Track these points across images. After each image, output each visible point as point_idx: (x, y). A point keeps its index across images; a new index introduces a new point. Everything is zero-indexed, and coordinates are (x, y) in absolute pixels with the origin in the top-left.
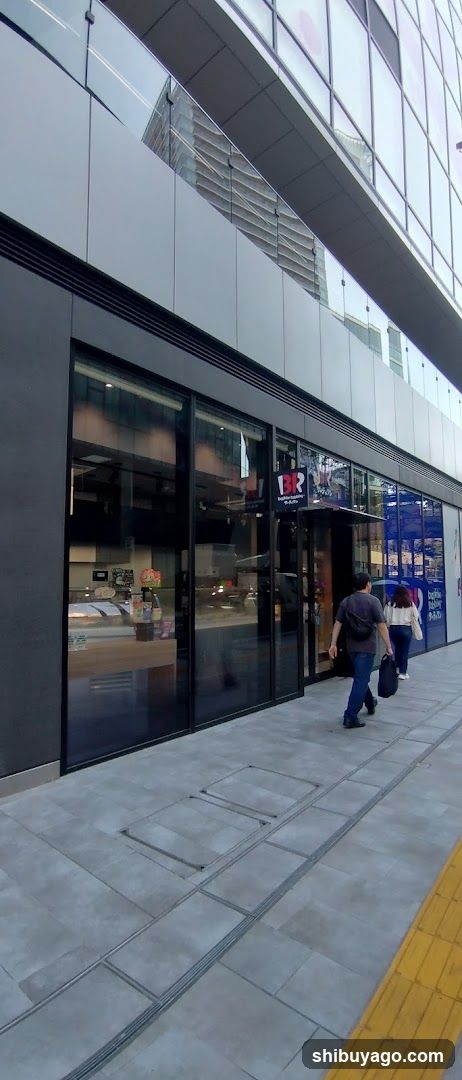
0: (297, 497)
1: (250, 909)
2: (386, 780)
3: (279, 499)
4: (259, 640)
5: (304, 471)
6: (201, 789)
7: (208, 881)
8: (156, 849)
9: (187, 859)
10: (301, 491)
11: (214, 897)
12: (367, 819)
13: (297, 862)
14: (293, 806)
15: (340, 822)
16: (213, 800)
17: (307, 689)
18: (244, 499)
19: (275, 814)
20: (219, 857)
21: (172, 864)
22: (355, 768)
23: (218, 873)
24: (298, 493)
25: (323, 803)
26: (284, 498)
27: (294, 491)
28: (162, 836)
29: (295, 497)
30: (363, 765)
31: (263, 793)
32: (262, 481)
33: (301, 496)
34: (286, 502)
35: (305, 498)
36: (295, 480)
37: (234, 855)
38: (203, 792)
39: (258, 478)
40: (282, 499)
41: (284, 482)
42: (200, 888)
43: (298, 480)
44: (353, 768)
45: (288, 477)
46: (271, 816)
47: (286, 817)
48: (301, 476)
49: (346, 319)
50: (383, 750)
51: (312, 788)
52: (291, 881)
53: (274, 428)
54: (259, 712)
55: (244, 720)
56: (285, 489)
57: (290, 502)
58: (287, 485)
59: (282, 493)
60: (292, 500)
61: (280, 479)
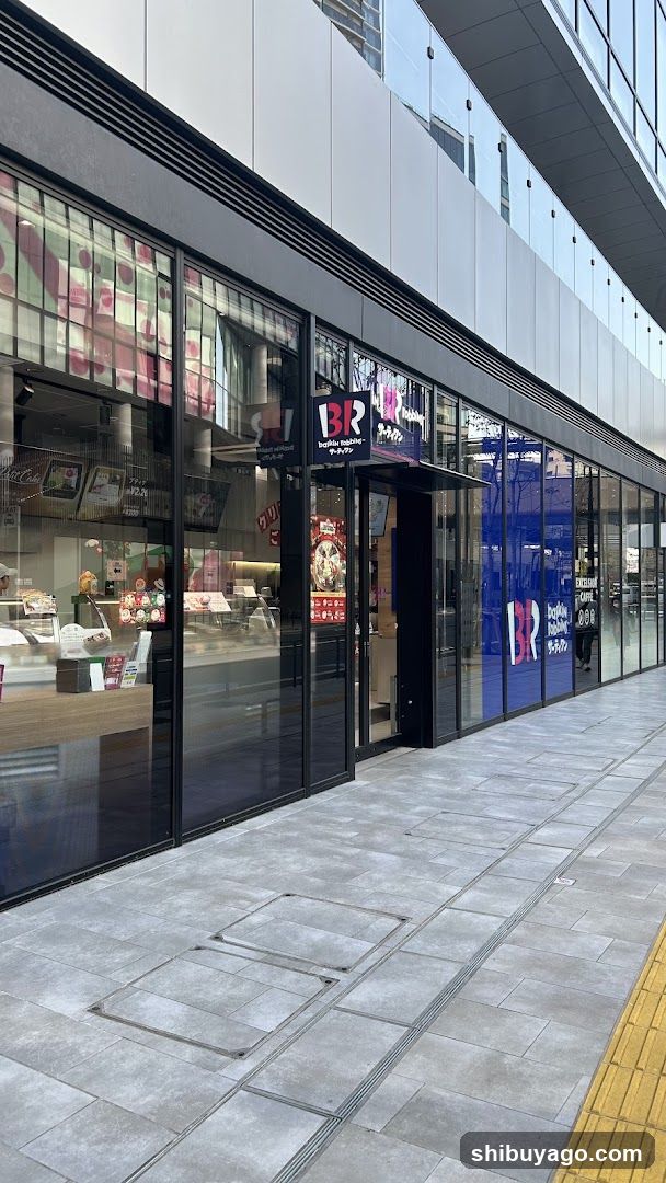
0: (352, 442)
1: (332, 1108)
2: (512, 907)
3: (321, 445)
4: (283, 685)
5: (365, 397)
6: (211, 934)
7: (253, 1073)
8: (155, 1032)
9: (214, 1043)
10: (358, 432)
11: (268, 1095)
12: (490, 965)
13: (391, 1036)
14: (371, 951)
15: (451, 972)
16: (236, 950)
17: (359, 767)
18: (257, 444)
19: (345, 966)
20: (266, 1037)
21: (189, 1052)
22: (459, 889)
23: (271, 1058)
24: (352, 435)
25: (416, 944)
26: (330, 443)
27: (347, 433)
28: (161, 1010)
29: (347, 443)
30: (471, 884)
31: (318, 935)
32: (289, 413)
33: (359, 441)
34: (332, 451)
35: (366, 445)
36: (347, 413)
37: (288, 1031)
38: (217, 938)
39: (283, 408)
40: (325, 445)
41: (330, 415)
42: (242, 1084)
43: (354, 413)
44: (456, 890)
45: (336, 408)
46: (337, 969)
47: (360, 969)
48: (359, 406)
49: (433, 125)
50: (499, 860)
51: (398, 923)
52: (388, 1063)
53: (313, 320)
54: (285, 808)
55: (261, 822)
56: (331, 428)
57: (339, 450)
58: (335, 421)
59: (325, 435)
60: (343, 448)
61: (323, 409)
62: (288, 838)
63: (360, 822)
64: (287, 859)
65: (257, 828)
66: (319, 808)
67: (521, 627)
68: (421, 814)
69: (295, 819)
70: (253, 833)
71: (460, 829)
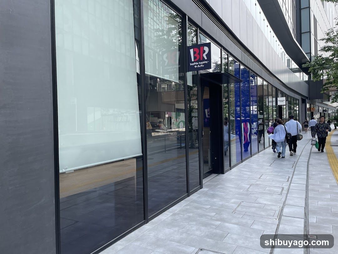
0: (203, 62)
3: (191, 64)
5: (208, 45)
10: (206, 58)
24: (204, 60)
26: (195, 63)
27: (201, 59)
29: (202, 63)
33: (207, 62)
34: (196, 66)
35: (209, 64)
36: (201, 52)
40: (193, 64)
41: (194, 53)
43: (204, 52)
45: (197, 50)
53: (187, 18)
54: (182, 202)
55: (176, 208)
56: (195, 58)
57: (198, 66)
58: (197, 55)
59: (193, 60)
60: (200, 65)
61: (192, 51)
62: (189, 217)
63: (214, 207)
64: (193, 228)
65: (176, 212)
66: (194, 201)
67: (245, 131)
68: (234, 203)
69: (188, 207)
70: (174, 214)
71: (253, 210)
